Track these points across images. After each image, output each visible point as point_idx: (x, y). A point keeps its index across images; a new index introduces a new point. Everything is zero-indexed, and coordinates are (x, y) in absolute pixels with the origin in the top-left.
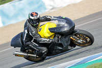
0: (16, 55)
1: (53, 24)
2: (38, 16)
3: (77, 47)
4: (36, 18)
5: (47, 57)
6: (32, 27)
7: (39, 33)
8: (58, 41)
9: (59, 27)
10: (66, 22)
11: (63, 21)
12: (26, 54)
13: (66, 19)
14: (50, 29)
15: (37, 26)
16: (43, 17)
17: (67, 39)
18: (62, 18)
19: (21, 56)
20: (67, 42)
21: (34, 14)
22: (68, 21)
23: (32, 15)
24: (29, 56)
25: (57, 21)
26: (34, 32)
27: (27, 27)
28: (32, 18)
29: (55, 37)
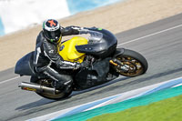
0: (23, 88)
1: (82, 40)
2: (58, 26)
3: (121, 77)
4: (54, 29)
5: (73, 93)
7: (60, 53)
8: (90, 66)
9: (91, 44)
10: (104, 37)
11: (98, 35)
12: (39, 87)
13: (103, 31)
14: (77, 47)
17: (104, 63)
18: (97, 30)
19: (31, 89)
20: (104, 69)
21: (52, 23)
22: (107, 35)
24: (44, 90)
25: (89, 35)
27: (40, 44)
28: (49, 29)
29: (85, 60)
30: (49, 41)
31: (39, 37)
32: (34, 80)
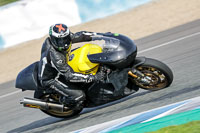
0: (26, 105)
1: (96, 48)
2: (68, 32)
3: (141, 90)
4: (63, 35)
5: (84, 109)
6: (55, 53)
7: (69, 63)
8: (105, 79)
9: (107, 53)
10: (121, 44)
11: (114, 42)
12: (44, 103)
13: (120, 37)
14: (90, 57)
15: (65, 49)
16: (78, 34)
17: (122, 75)
18: (113, 36)
19: (35, 106)
20: (122, 81)
21: (60, 28)
22: (125, 42)
23: (56, 29)
24: (50, 108)
25: (103, 41)
26: (60, 62)
28: (56, 35)
29: (99, 71)
30: (57, 50)
31: (45, 45)
32: (39, 96)
